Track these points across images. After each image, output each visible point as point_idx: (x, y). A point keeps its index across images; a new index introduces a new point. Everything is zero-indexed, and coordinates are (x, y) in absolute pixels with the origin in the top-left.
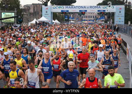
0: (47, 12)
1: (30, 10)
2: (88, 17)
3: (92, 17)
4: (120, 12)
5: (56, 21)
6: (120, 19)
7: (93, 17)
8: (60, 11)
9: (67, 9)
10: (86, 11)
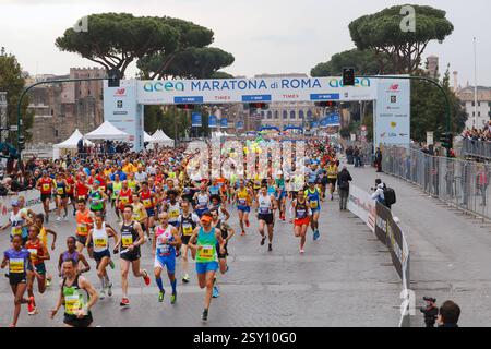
0: (120, 104)
1: (63, 95)
2: (281, 115)
3: (297, 115)
4: (393, 99)
5: (160, 137)
6: (394, 124)
7: (301, 113)
8: (172, 101)
9: (197, 93)
10: (269, 97)
